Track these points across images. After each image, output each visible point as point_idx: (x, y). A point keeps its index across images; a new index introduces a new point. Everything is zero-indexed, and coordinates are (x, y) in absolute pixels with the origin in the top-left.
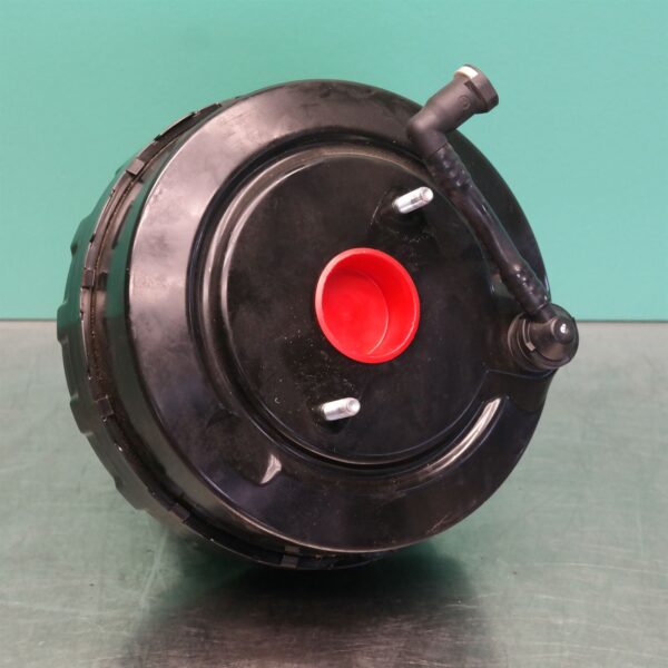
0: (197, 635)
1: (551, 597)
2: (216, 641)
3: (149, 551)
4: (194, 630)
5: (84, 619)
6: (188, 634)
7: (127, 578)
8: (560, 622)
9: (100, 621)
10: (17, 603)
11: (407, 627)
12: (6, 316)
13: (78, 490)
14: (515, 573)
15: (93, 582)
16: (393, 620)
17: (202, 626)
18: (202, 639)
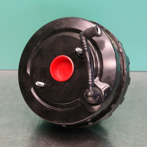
0: (45, 144)
1: (126, 136)
2: (50, 145)
3: (34, 124)
4: (45, 143)
5: (20, 140)
6: (43, 143)
7: (29, 130)
8: (128, 141)
9: (23, 140)
10: (4, 136)
11: (93, 142)
12: (1, 69)
13: (18, 110)
14: (117, 130)
15: (22, 131)
16: (90, 140)
17: (46, 142)
18: (46, 145)
